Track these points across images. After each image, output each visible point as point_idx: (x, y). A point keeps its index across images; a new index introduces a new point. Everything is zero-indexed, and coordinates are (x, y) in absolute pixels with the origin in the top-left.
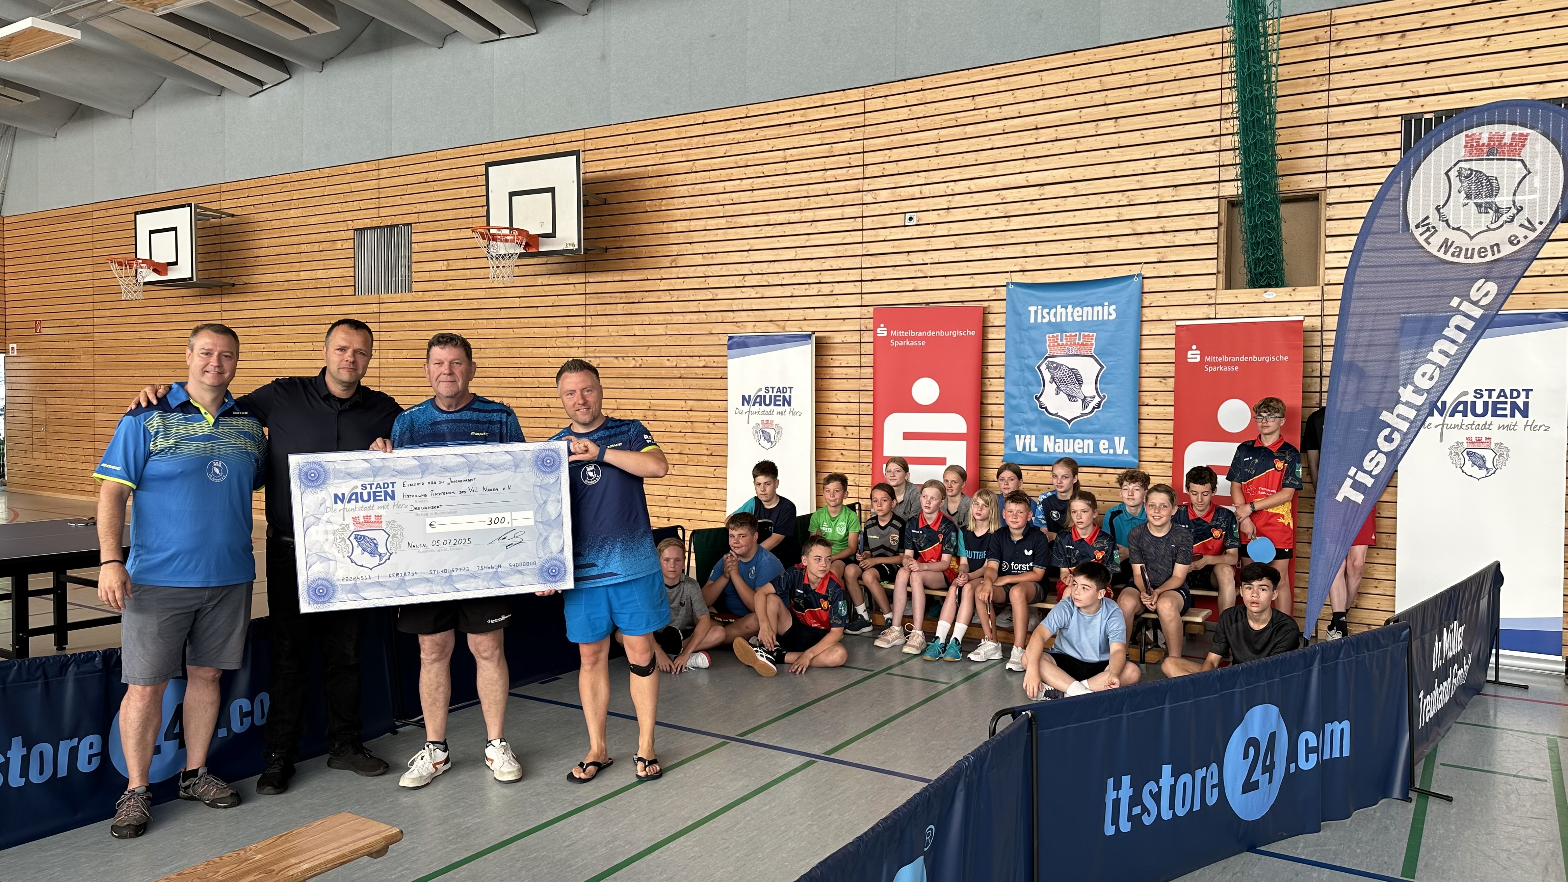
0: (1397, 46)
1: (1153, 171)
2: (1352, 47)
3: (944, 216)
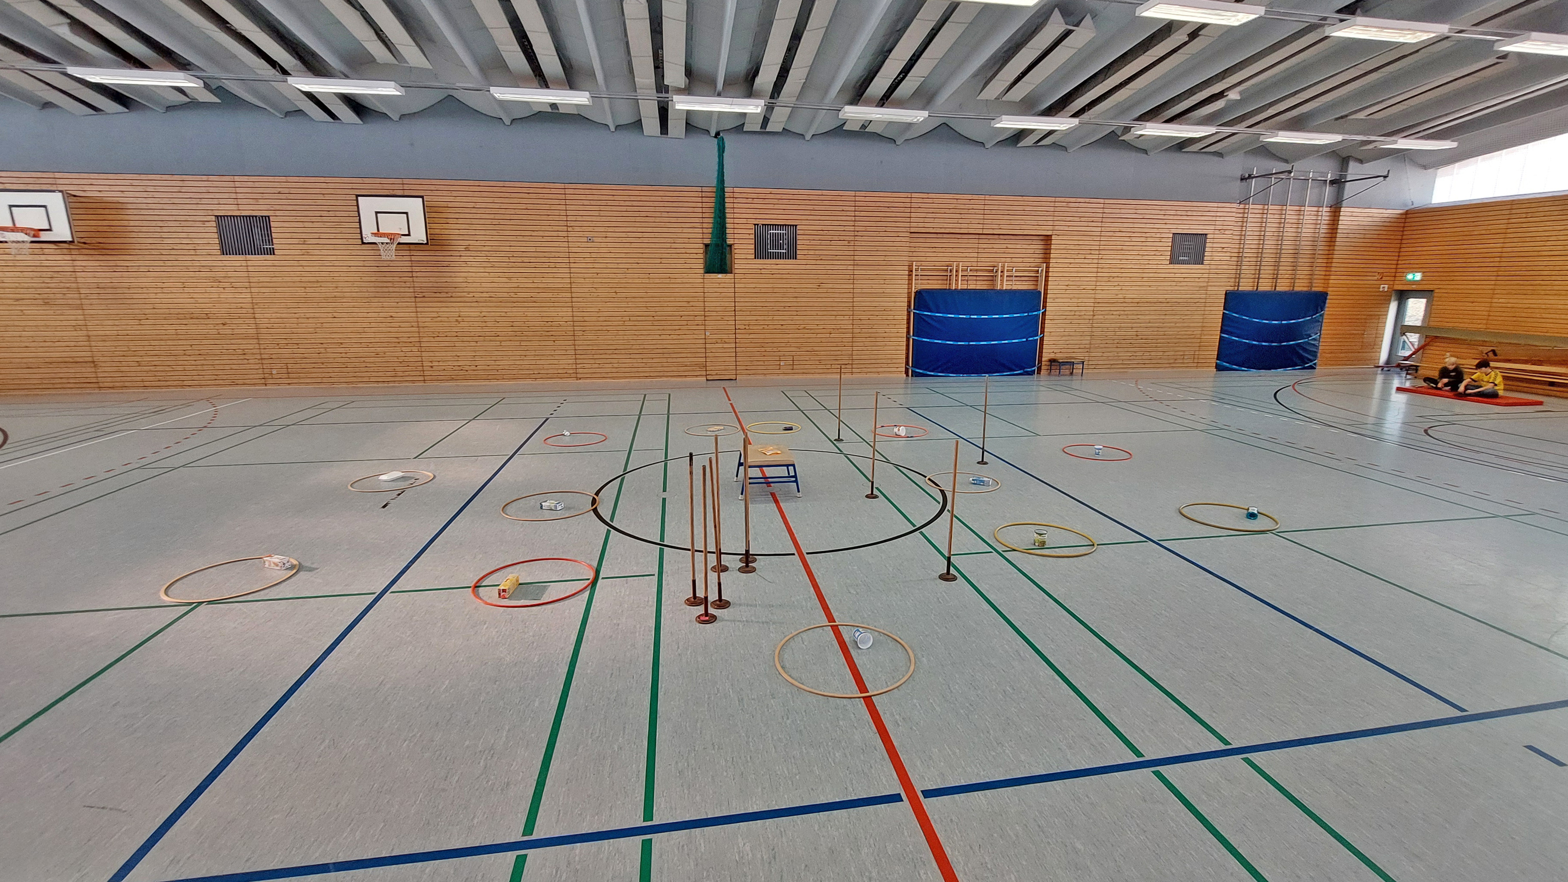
0: (751, 203)
1: (681, 232)
2: (741, 201)
3: (605, 240)
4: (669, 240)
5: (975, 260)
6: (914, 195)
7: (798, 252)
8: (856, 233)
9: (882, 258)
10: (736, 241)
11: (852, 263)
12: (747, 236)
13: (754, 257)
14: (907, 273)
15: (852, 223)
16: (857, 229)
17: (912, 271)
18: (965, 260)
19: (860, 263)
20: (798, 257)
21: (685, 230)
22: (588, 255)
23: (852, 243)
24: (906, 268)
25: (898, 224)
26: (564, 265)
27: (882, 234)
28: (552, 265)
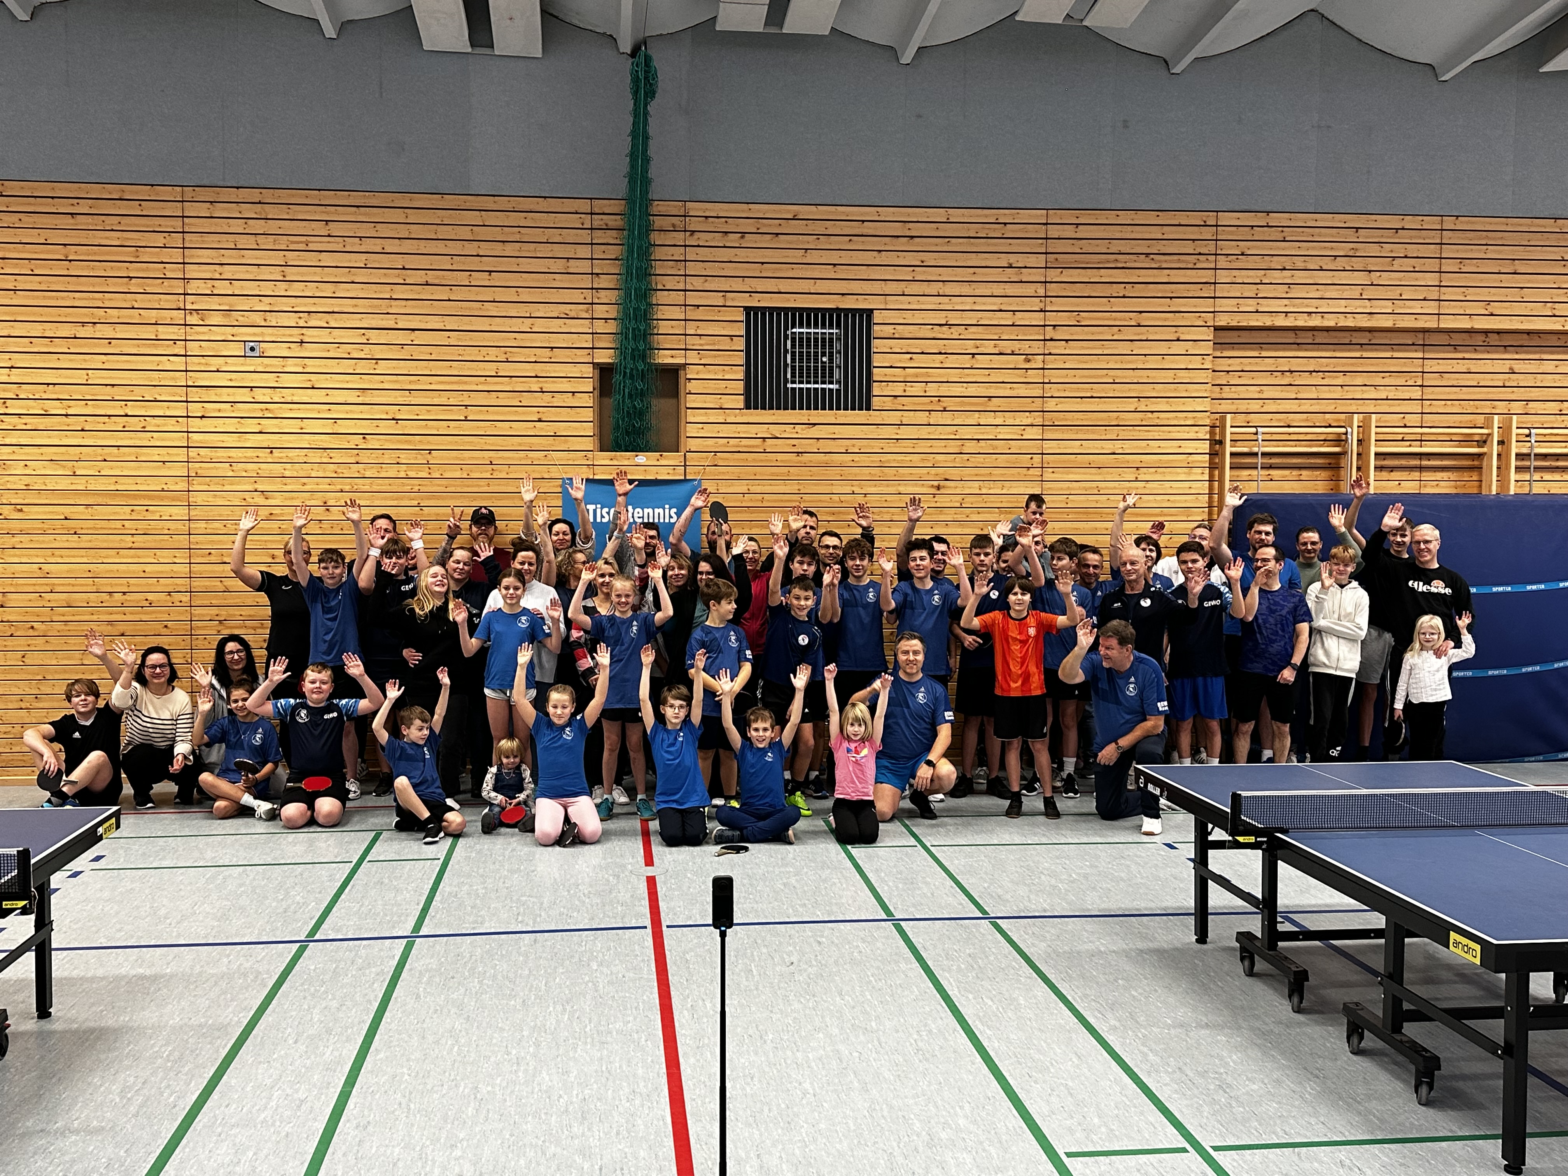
0: (738, 245)
1: (530, 330)
2: (703, 240)
3: (296, 351)
4: (493, 354)
5: (1416, 407)
6: (1226, 219)
7: (876, 389)
8: (1050, 333)
9: (1132, 405)
10: (693, 357)
11: (1038, 419)
12: (725, 344)
13: (741, 405)
14: (1205, 447)
15: (1036, 304)
16: (1052, 319)
17: (1221, 442)
18: (1384, 407)
19: (1059, 419)
20: (876, 402)
21: (539, 325)
22: (243, 395)
23: (1038, 362)
24: (1204, 433)
25: (1177, 304)
26: (171, 424)
27: (1129, 334)
28: (135, 424)
